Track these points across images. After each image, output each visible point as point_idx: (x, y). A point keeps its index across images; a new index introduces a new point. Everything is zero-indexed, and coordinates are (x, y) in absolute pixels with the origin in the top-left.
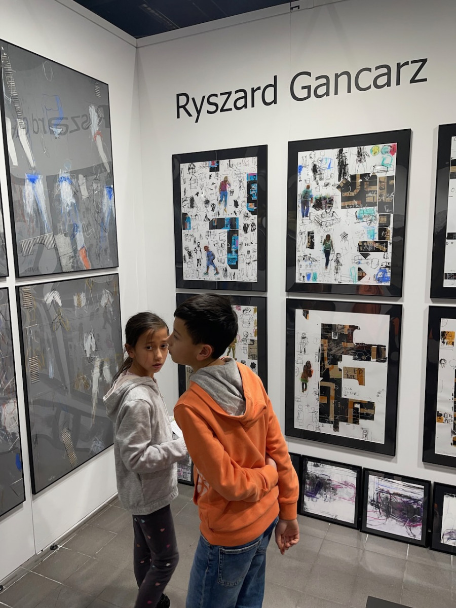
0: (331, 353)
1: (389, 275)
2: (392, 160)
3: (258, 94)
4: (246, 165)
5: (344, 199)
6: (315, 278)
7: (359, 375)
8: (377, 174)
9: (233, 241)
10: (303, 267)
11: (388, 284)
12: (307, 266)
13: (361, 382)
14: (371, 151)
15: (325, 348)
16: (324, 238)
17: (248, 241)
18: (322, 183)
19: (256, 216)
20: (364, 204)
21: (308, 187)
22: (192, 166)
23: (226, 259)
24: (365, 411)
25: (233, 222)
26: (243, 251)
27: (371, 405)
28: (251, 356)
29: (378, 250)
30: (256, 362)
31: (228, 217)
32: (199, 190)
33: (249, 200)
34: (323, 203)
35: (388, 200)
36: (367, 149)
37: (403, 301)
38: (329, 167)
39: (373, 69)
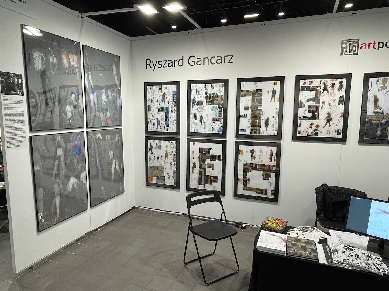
0: (202, 158)
1: (222, 130)
2: (222, 89)
3: (177, 62)
4: (172, 88)
5: (207, 102)
6: (197, 131)
7: (212, 166)
8: (218, 94)
9: (167, 116)
10: (193, 127)
11: (222, 133)
12: (194, 126)
13: (213, 169)
14: (216, 85)
15: (201, 157)
16: (200, 116)
17: (173, 116)
18: (199, 96)
19: (176, 107)
20: (213, 104)
21: (194, 97)
22: (152, 87)
23: (165, 123)
24: (214, 179)
25: (167, 109)
26: (171, 120)
27: (216, 177)
28: (174, 161)
29: (218, 121)
30: (176, 163)
31: (165, 107)
32: (154, 96)
33: (173, 101)
34: (199, 103)
35: (221, 103)
36: (214, 85)
37: (227, 139)
38: (202, 91)
39: (216, 57)
